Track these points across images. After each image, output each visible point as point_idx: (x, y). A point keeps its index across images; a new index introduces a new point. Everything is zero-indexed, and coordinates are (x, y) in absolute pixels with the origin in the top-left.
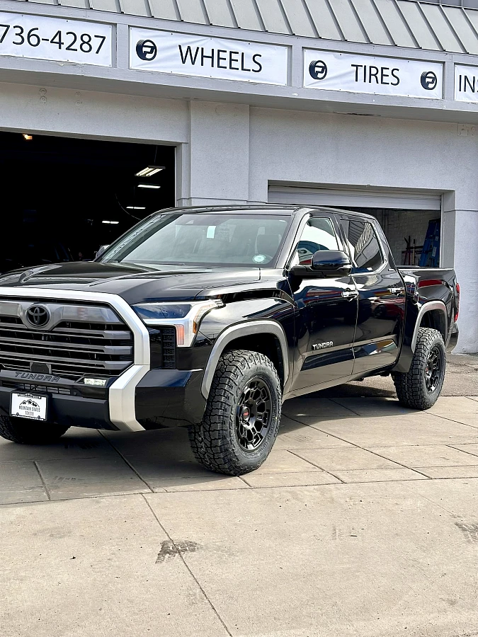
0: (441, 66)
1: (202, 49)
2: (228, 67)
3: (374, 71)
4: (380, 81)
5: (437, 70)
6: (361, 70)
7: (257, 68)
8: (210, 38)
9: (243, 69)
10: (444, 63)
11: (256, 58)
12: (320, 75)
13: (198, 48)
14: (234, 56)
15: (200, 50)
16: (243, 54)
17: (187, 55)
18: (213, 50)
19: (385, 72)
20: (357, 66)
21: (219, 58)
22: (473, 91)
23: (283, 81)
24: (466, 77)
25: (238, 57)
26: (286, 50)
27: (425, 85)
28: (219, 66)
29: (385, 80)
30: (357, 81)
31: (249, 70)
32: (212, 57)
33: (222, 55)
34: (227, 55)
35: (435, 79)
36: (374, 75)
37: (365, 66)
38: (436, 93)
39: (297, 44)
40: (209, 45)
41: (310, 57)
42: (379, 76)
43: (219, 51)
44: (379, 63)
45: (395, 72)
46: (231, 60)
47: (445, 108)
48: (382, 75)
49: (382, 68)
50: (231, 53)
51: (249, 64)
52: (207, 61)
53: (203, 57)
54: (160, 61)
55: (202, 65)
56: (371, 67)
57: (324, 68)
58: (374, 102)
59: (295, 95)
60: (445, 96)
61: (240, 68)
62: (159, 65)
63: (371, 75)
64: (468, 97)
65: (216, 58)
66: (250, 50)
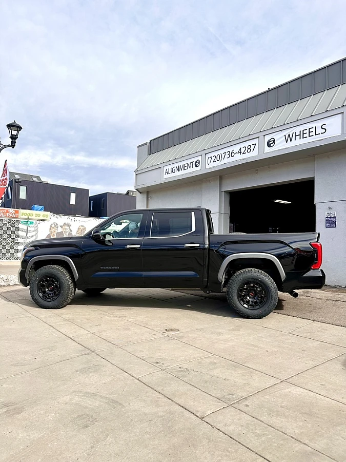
2: (308, 136)
7: (324, 131)
8: (299, 126)
11: (323, 127)
14: (311, 130)
15: (294, 134)
16: (316, 127)
17: (288, 138)
18: (300, 131)
21: (303, 134)
23: (339, 132)
25: (313, 130)
28: (303, 138)
31: (319, 134)
32: (300, 135)
33: (305, 132)
34: (307, 131)
40: (297, 130)
43: (303, 131)
46: (309, 132)
50: (309, 129)
51: (319, 131)
52: (298, 137)
53: (295, 136)
54: (278, 144)
55: (295, 140)
61: (314, 135)
62: (277, 146)
65: (302, 135)
66: (318, 124)
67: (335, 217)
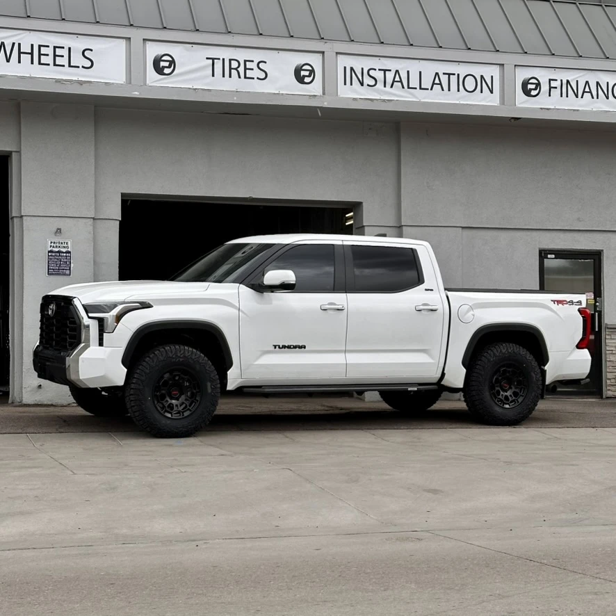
0: (320, 56)
1: (19, 44)
2: (52, 63)
3: (234, 64)
4: (242, 75)
5: (315, 60)
6: (218, 65)
7: (88, 64)
8: (28, 32)
9: (70, 66)
10: (323, 53)
11: (86, 53)
12: (167, 71)
13: (14, 44)
14: (59, 52)
15: (16, 46)
16: (70, 49)
18: (32, 45)
19: (249, 65)
20: (213, 59)
21: (40, 55)
22: (362, 84)
24: (352, 69)
25: (65, 52)
26: (123, 42)
27: (300, 79)
28: (40, 63)
29: (249, 74)
30: (213, 76)
31: (78, 67)
32: (32, 54)
33: (43, 50)
34: (50, 51)
35: (312, 72)
36: (236, 69)
37: (223, 59)
38: (315, 88)
39: (137, 35)
40: (27, 40)
41: (153, 51)
42: (241, 69)
43: (40, 46)
44: (242, 55)
45: (261, 65)
46: (55, 56)
47: (326, 105)
48: (246, 69)
49: (245, 61)
50: (55, 47)
51: (77, 59)
52: (26, 58)
53: (20, 53)
55: (19, 62)
56: (230, 60)
57: (172, 62)
58: (235, 100)
59: (136, 94)
60: (326, 92)
61: (67, 65)
63: (231, 69)
64: (355, 92)
65: (36, 55)
66: (78, 44)
67: (69, 252)
